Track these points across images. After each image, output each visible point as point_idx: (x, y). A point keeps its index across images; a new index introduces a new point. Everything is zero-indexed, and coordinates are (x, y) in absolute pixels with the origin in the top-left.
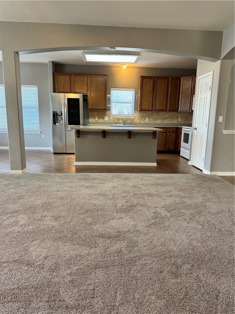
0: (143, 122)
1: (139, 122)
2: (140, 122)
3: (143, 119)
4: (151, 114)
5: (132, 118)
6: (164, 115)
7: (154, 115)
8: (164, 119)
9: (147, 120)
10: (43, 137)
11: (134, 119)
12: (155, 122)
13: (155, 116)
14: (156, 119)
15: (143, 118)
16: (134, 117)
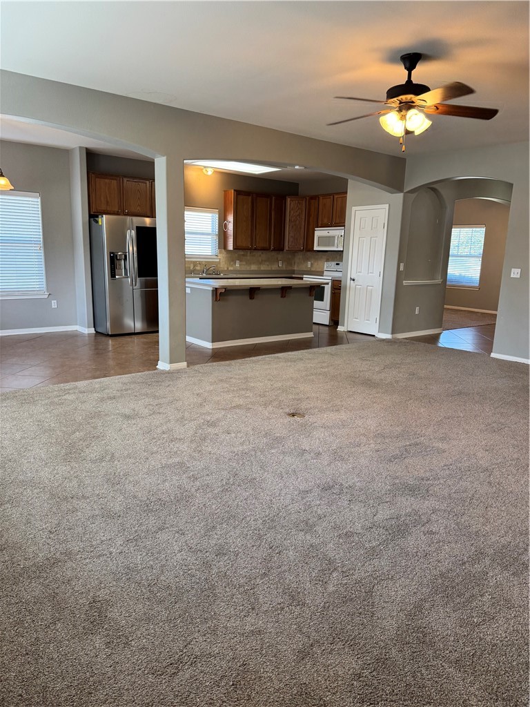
0: (232, 269)
1: (226, 269)
2: (228, 269)
3: (232, 263)
4: (243, 255)
5: (216, 262)
6: (260, 256)
7: (247, 256)
8: (260, 264)
9: (237, 265)
10: (53, 304)
11: (219, 263)
12: (248, 268)
13: (248, 258)
14: (250, 264)
15: (233, 261)
16: (218, 260)
